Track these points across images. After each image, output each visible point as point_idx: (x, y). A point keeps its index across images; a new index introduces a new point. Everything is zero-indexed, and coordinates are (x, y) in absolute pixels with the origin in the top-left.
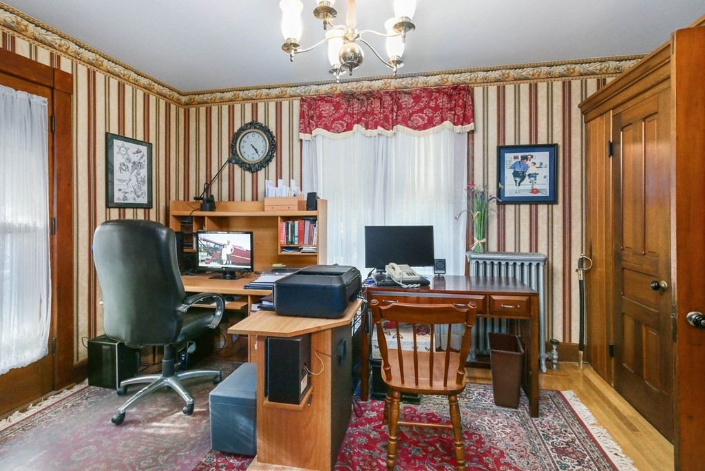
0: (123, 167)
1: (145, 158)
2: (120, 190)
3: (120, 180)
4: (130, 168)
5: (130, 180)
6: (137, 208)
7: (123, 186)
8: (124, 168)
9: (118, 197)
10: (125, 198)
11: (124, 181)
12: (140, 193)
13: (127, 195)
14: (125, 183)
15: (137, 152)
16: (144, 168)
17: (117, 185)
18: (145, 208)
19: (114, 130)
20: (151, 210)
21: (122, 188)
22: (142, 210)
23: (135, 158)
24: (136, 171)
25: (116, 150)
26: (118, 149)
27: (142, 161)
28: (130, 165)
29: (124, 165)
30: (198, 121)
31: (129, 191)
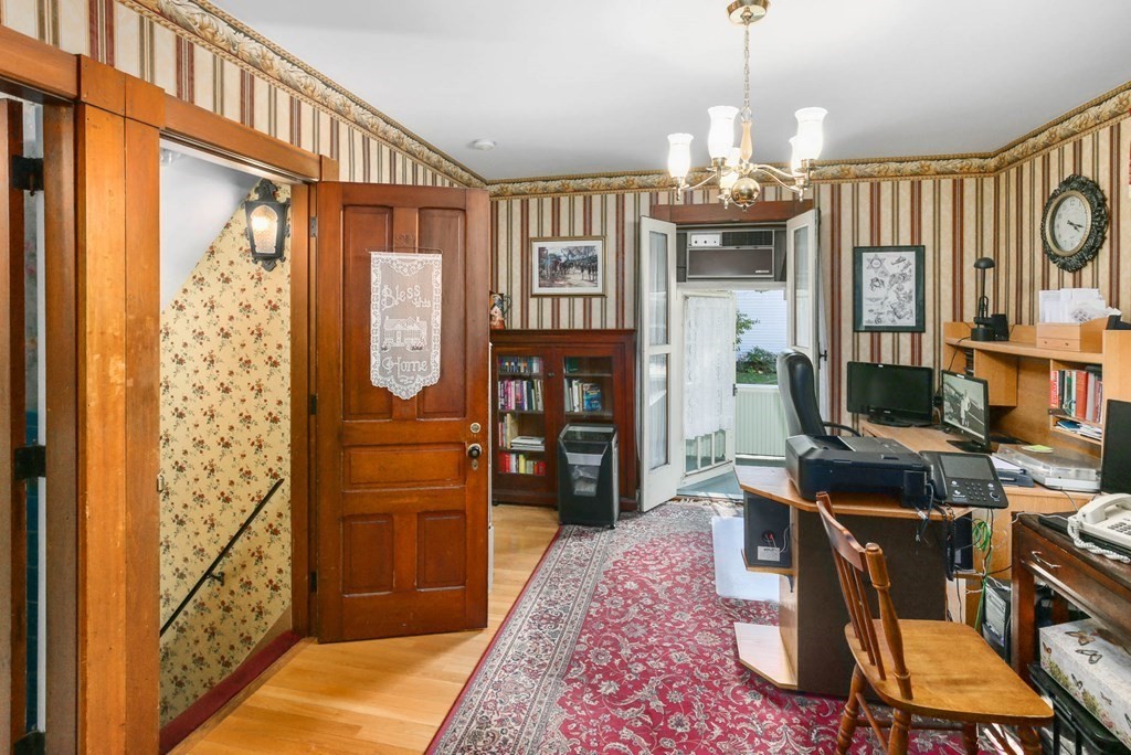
0: (876, 282)
1: (913, 267)
2: (871, 311)
3: (871, 300)
4: (886, 283)
5: (886, 298)
6: (898, 332)
7: (876, 307)
8: (877, 284)
9: (868, 319)
10: (878, 320)
11: (877, 300)
12: (902, 313)
13: (881, 316)
14: (879, 302)
15: (899, 261)
16: (909, 280)
17: (866, 305)
18: (913, 332)
19: (865, 241)
20: (923, 335)
21: (873, 308)
22: (908, 335)
23: (896, 269)
24: (896, 285)
25: (865, 264)
26: (868, 263)
27: (907, 271)
28: (887, 280)
29: (877, 280)
30: (1008, 232)
31: (885, 311)
